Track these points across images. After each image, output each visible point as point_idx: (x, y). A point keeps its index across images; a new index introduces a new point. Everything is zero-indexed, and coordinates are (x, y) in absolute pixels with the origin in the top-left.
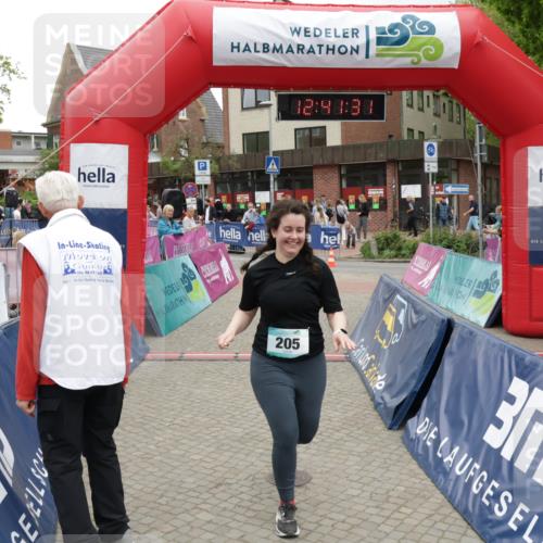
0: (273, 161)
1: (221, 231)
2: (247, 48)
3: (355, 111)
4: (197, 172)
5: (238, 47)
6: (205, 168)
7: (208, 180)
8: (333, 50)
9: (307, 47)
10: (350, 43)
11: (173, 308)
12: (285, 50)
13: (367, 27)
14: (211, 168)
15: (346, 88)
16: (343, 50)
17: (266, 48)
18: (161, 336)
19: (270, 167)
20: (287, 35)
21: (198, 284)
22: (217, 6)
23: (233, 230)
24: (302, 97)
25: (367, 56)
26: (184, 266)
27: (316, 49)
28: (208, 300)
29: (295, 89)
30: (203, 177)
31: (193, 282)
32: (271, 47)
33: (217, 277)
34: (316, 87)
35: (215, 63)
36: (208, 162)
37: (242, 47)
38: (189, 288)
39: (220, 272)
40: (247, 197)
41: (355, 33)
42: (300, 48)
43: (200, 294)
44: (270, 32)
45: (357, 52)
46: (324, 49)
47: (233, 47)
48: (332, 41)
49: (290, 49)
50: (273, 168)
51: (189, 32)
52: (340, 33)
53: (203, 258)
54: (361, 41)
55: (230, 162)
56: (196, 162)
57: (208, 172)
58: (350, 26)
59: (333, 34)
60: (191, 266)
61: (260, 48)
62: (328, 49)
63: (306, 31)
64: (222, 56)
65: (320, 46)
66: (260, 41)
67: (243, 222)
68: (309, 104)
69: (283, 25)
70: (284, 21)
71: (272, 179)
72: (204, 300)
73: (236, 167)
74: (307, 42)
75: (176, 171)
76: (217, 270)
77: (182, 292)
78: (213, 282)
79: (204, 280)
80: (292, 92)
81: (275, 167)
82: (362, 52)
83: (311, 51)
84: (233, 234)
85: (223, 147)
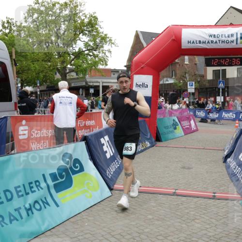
0: (221, 83)
1: (197, 112)
2: (193, 42)
3: (234, 63)
4: (189, 87)
5: (190, 42)
6: (192, 85)
7: (193, 91)
8: (224, 42)
9: (215, 41)
10: (230, 39)
11: (168, 133)
12: (207, 42)
13: (237, 33)
14: (195, 86)
15: (230, 55)
16: (228, 42)
17: (200, 42)
18: (162, 141)
19: (220, 85)
20: (207, 37)
21: (179, 128)
22: (184, 28)
23: (202, 112)
24: (214, 59)
25: (237, 44)
26: (174, 120)
27: (218, 42)
28: (183, 134)
29: (211, 56)
30: (191, 89)
31: (177, 127)
32: (202, 42)
33: (188, 126)
34: (219, 55)
35: (183, 48)
36: (194, 83)
37: (192, 42)
38: (175, 128)
39: (190, 125)
40: (212, 99)
41: (232, 35)
42: (212, 42)
43: (179, 131)
44: (201, 36)
45: (233, 42)
46: (221, 42)
47: (188, 42)
48: (224, 39)
49: (208, 42)
50: (221, 85)
51: (174, 38)
52: (227, 36)
53: (183, 119)
54: (234, 38)
55: (204, 83)
56: (188, 83)
57: (194, 87)
58: (230, 33)
59: (224, 36)
60: (177, 120)
61: (198, 42)
62: (222, 42)
63: (214, 36)
64: (185, 45)
65: (219, 41)
66: (198, 40)
67: (206, 108)
68: (216, 61)
69: (206, 34)
70: (207, 32)
71: (221, 90)
72: (181, 134)
73: (207, 85)
74: (215, 40)
75: (180, 87)
76: (189, 124)
77: (172, 129)
78: (187, 128)
79: (182, 127)
80: (210, 57)
81: (222, 85)
82: (235, 42)
83: (216, 42)
84: (201, 114)
85: (203, 76)
